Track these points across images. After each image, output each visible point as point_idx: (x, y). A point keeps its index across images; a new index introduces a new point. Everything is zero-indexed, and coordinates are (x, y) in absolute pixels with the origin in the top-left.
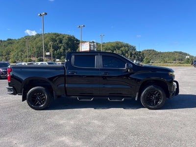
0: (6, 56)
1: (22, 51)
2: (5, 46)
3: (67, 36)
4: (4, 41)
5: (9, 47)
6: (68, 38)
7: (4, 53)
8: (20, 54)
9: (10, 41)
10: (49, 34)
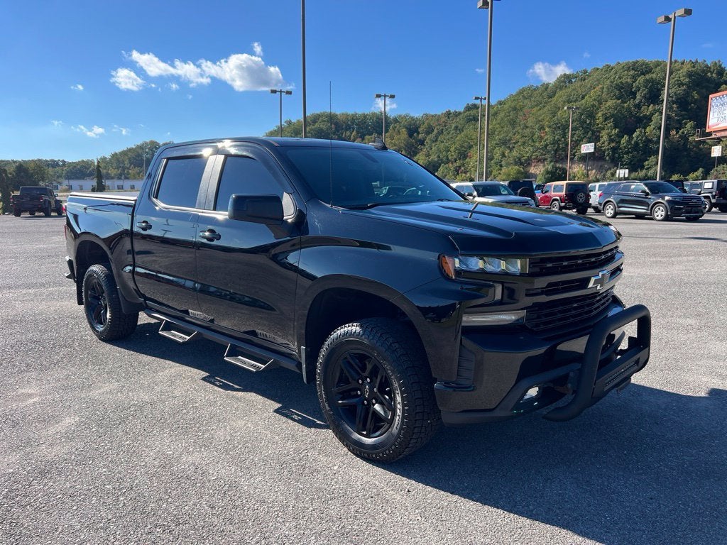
0: (459, 163)
1: (504, 143)
2: (456, 128)
3: (686, 69)
4: (457, 114)
5: (469, 130)
6: (690, 75)
7: (453, 155)
8: (498, 152)
9: (473, 112)
10: (608, 68)
